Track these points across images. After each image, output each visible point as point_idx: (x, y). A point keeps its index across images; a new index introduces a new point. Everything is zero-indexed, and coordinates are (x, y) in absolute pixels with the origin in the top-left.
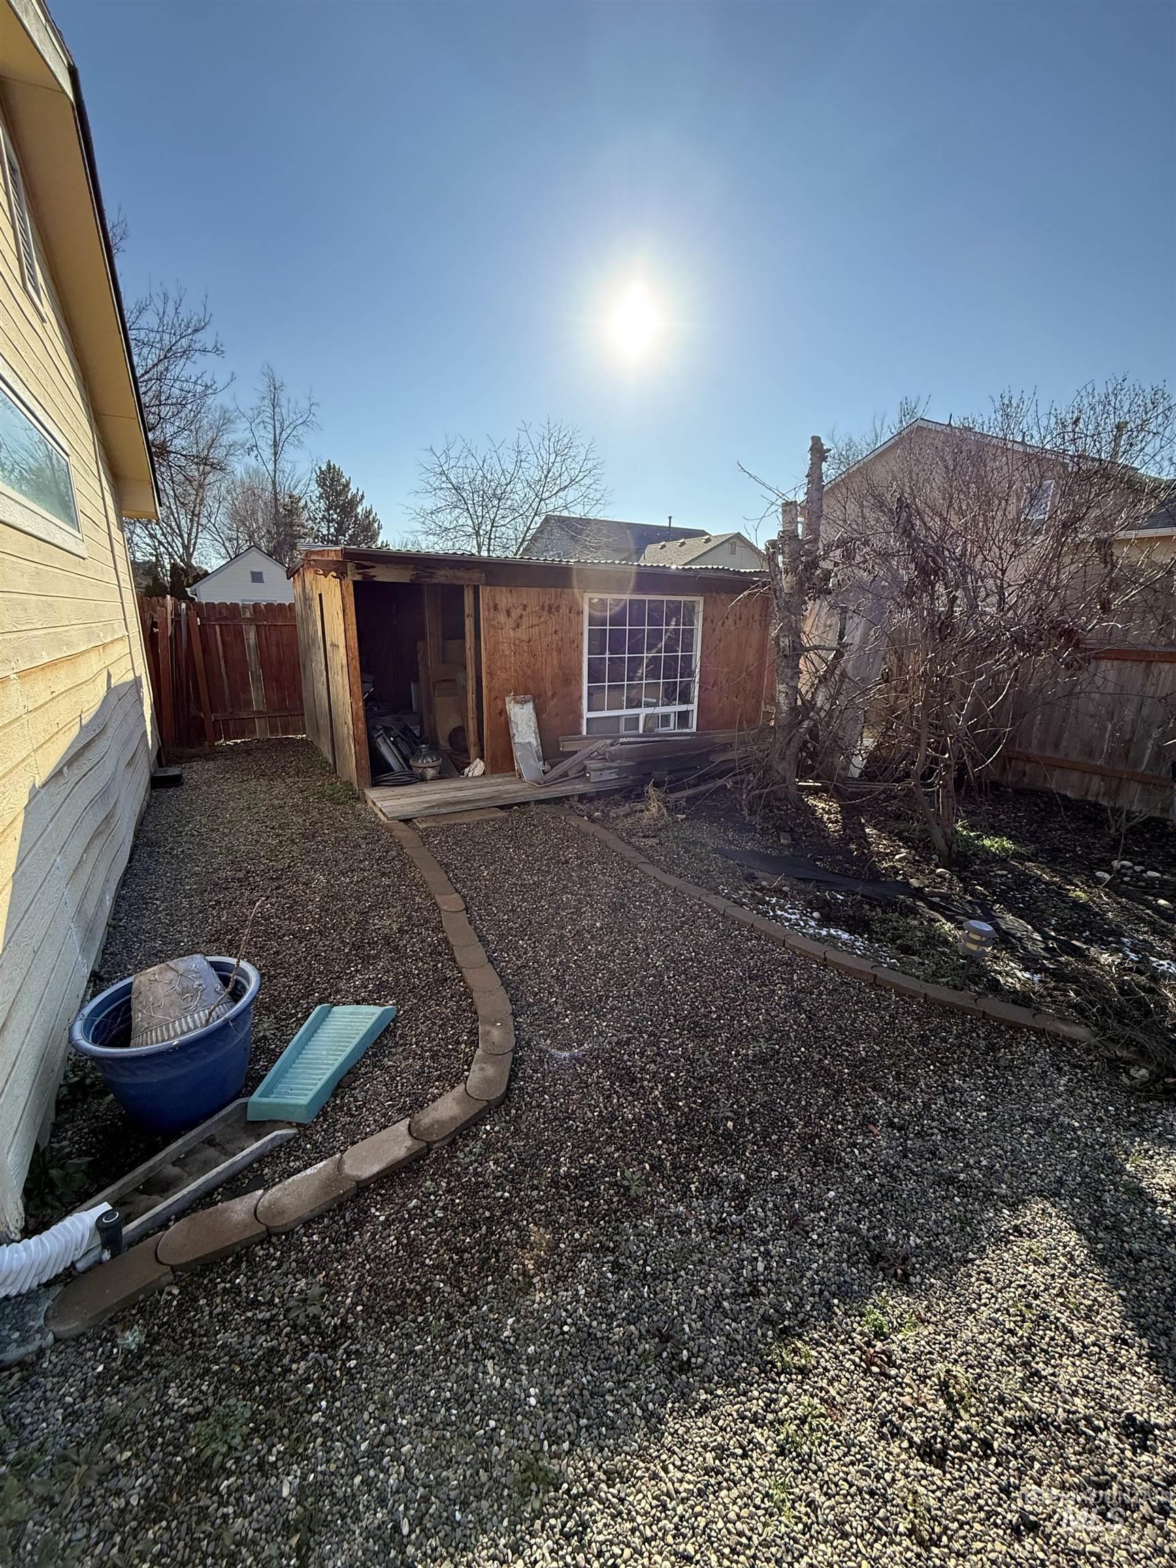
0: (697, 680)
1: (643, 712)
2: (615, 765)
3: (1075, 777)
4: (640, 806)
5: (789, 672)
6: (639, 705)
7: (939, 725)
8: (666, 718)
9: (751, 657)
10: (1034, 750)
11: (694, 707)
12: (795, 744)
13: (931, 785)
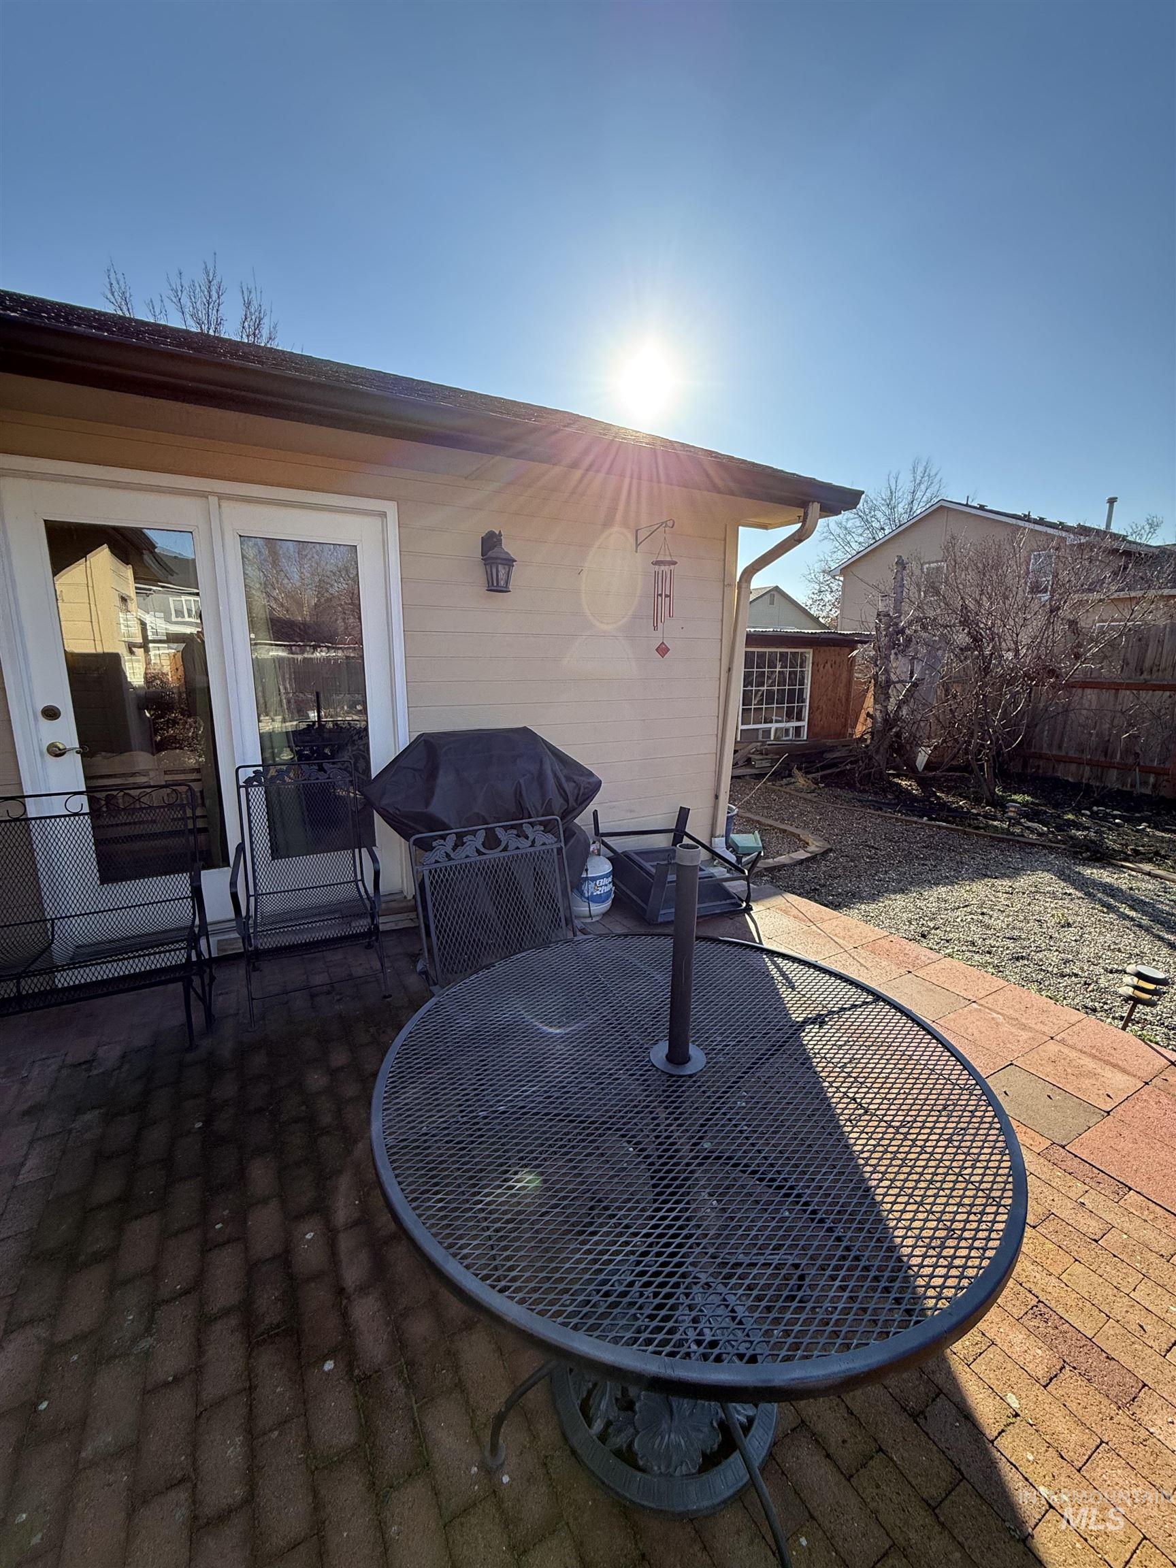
0: (808, 704)
1: (773, 726)
2: (769, 757)
3: (1073, 767)
4: (793, 780)
5: (882, 697)
6: (771, 722)
7: (984, 722)
8: (787, 730)
9: (841, 691)
10: (1045, 751)
11: (805, 723)
12: (886, 744)
13: (981, 760)
